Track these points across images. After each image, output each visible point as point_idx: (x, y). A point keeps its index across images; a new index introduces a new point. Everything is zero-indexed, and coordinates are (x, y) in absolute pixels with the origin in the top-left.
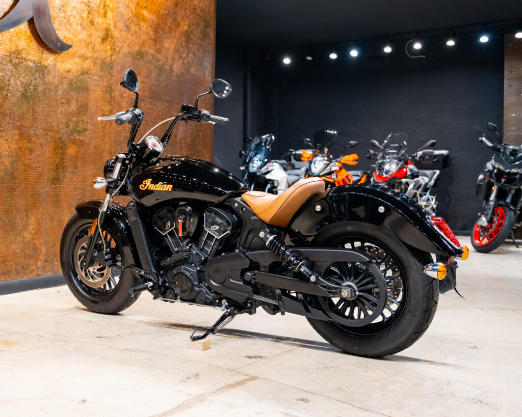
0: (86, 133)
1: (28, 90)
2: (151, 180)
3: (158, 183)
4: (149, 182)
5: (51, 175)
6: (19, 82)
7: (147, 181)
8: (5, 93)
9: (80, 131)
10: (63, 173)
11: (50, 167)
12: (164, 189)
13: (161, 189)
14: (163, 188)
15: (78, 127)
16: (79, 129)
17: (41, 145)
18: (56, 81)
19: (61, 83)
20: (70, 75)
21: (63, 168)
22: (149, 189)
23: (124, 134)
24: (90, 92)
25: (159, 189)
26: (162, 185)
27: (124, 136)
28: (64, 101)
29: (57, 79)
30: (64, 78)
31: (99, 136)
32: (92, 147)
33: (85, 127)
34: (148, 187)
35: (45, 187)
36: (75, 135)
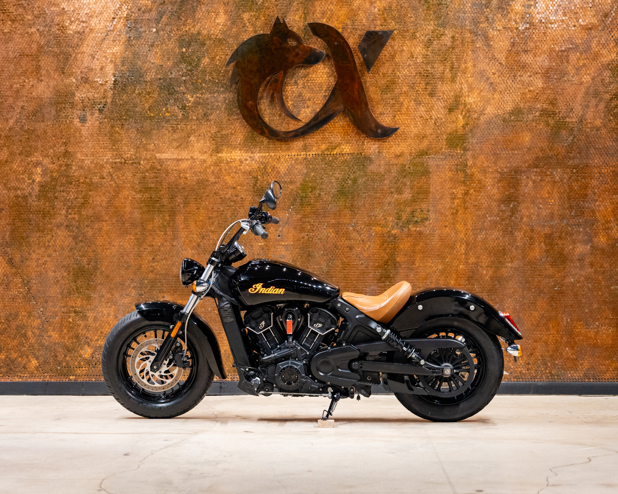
0: (427, 223)
1: (346, 185)
2: (262, 284)
3: (270, 287)
4: (260, 286)
5: (379, 272)
6: (334, 178)
7: (257, 285)
8: (318, 192)
9: (417, 221)
10: (395, 270)
11: (377, 264)
12: (276, 293)
13: (273, 293)
14: (275, 291)
15: (414, 217)
16: (416, 219)
17: (363, 241)
18: (382, 170)
19: (389, 171)
20: (401, 161)
21: (395, 265)
22: (260, 292)
23: (489, 219)
24: (431, 175)
25: (271, 293)
26: (275, 288)
27: (490, 221)
28: (393, 190)
29: (382, 167)
30: (392, 165)
31: (447, 223)
32: (436, 238)
33: (425, 216)
34: (259, 291)
35: (371, 285)
36: (410, 226)
